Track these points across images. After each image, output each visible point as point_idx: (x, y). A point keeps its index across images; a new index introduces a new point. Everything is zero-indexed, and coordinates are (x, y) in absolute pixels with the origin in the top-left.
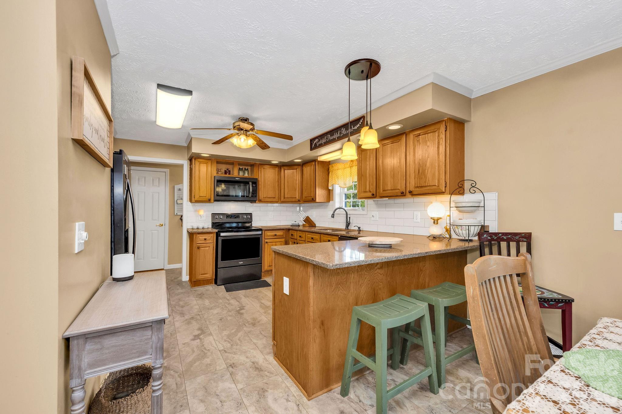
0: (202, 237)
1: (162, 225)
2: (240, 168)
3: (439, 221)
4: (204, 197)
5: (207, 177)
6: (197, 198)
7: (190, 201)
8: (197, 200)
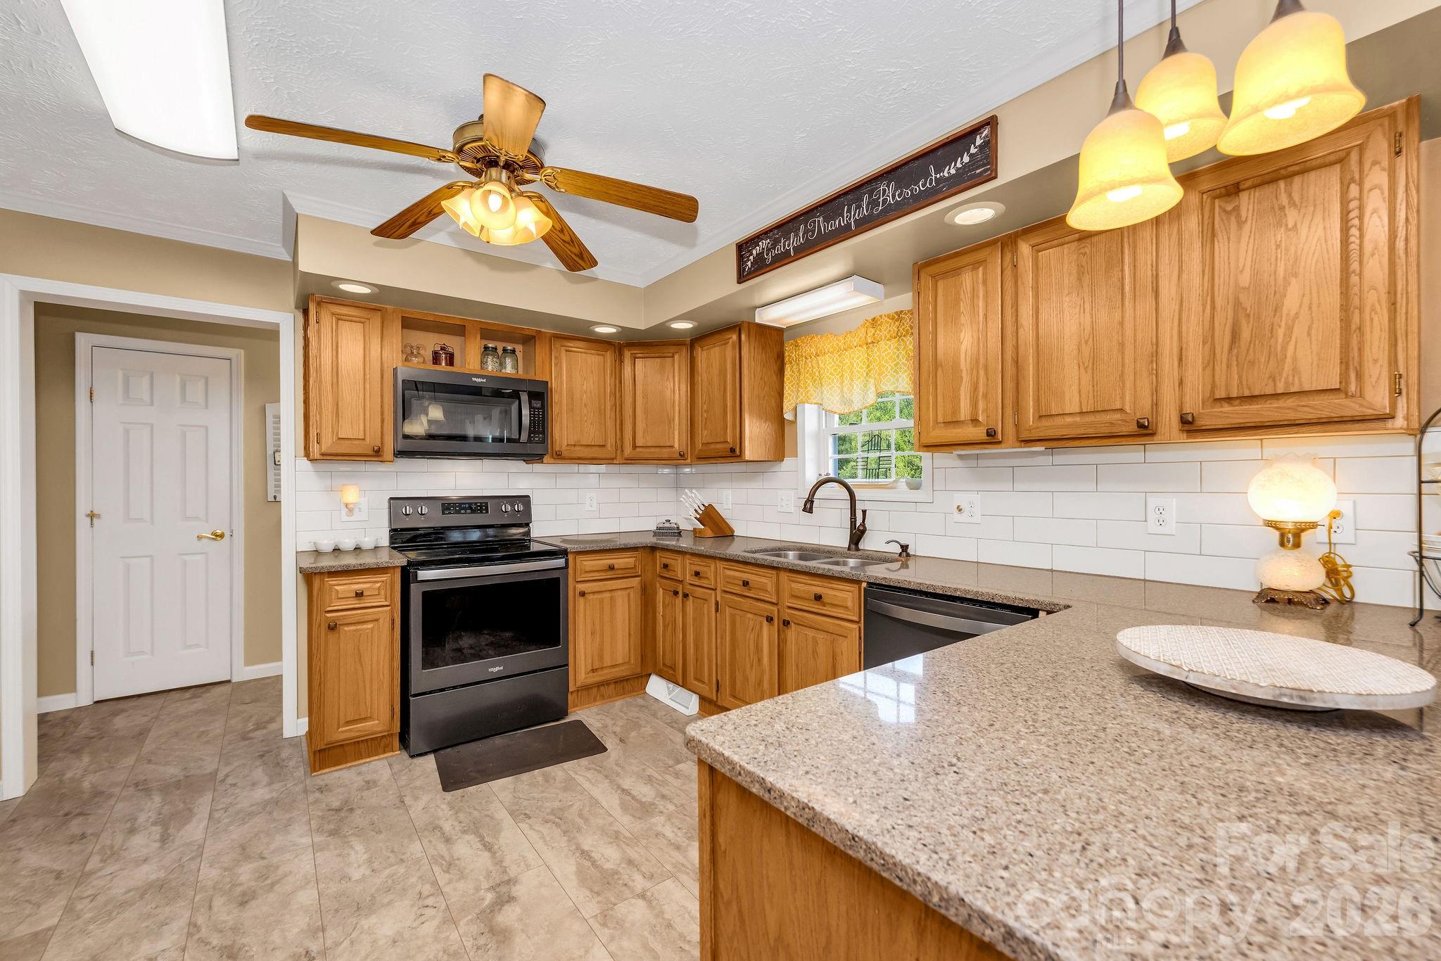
0: (344, 587)
1: (222, 536)
2: (486, 348)
3: (1305, 537)
4: (355, 442)
5: (367, 372)
6: (327, 443)
7: (307, 455)
8: (329, 452)
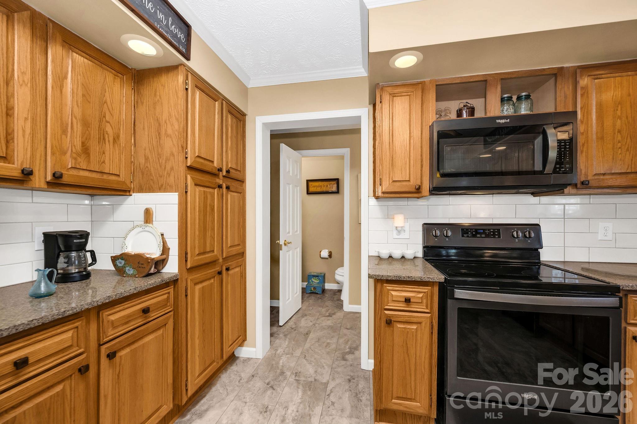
0: (397, 292)
2: (503, 99)
4: (403, 183)
6: (386, 186)
7: (374, 195)
8: (387, 191)
